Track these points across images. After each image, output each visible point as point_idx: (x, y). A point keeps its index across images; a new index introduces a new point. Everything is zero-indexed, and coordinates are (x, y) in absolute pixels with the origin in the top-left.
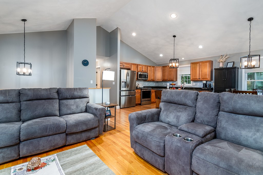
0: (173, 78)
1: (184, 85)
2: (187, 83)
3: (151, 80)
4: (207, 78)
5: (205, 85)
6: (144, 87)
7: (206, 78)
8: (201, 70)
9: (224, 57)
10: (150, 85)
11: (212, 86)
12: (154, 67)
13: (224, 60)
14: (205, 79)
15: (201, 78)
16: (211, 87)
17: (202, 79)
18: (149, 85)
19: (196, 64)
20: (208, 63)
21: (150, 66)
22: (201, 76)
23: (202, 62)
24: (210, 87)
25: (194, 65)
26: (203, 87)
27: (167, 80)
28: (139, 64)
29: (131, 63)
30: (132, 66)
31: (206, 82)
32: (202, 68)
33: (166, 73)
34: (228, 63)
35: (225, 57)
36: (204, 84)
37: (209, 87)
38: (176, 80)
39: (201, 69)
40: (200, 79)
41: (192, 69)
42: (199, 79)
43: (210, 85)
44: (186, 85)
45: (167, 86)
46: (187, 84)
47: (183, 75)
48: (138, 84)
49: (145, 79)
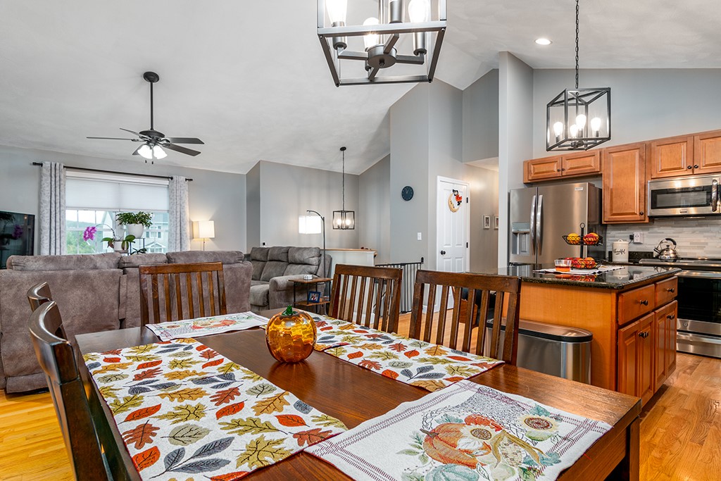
48: (667, 239)
49: (711, 212)
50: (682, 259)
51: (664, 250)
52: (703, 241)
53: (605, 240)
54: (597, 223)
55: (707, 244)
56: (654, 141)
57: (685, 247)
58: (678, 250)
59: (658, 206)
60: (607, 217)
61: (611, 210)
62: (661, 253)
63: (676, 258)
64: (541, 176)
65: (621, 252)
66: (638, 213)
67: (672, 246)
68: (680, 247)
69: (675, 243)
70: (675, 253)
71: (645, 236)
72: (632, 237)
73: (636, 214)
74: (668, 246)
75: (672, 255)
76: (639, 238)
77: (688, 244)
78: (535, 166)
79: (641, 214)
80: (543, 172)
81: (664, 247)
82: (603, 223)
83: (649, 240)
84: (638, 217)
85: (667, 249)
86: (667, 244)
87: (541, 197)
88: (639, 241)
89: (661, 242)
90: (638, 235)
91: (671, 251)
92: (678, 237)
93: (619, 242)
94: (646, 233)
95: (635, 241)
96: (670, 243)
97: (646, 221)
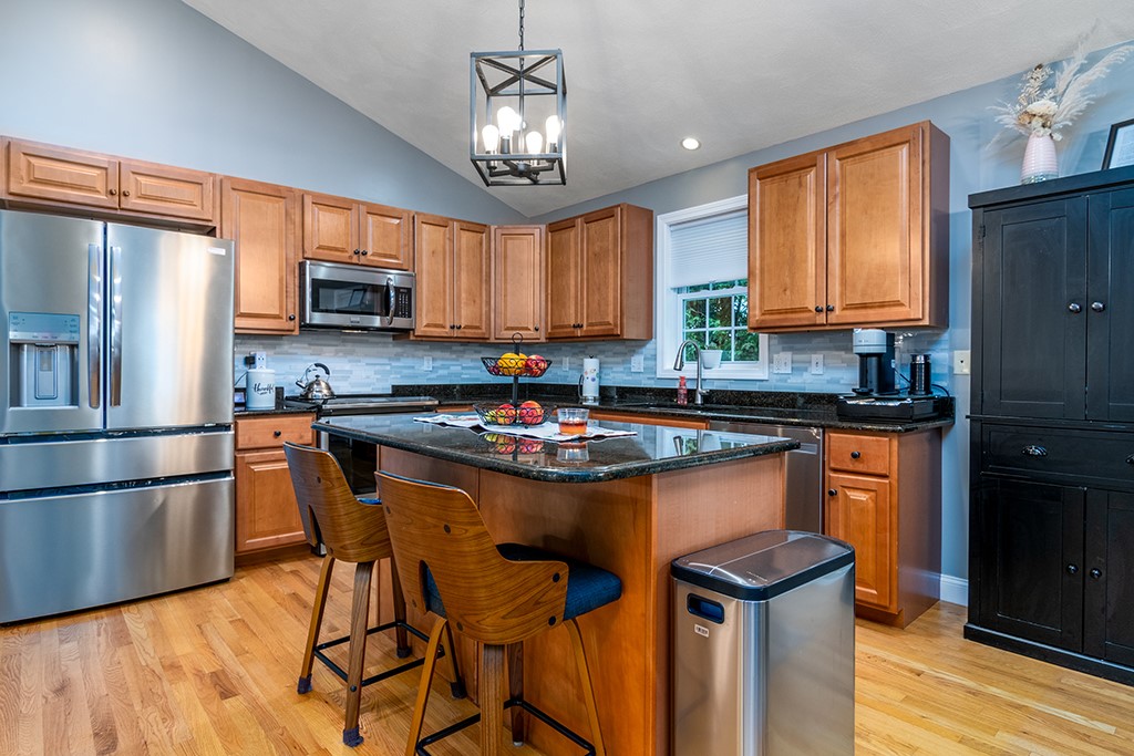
0: (615, 317)
1: (706, 374)
2: (725, 358)
3: (456, 333)
4: (898, 304)
5: (877, 371)
6: (398, 391)
7: (882, 305)
8: (843, 223)
9: (1069, 69)
10: (458, 375)
11: (940, 376)
12: (480, 228)
13: (1067, 101)
14: (872, 315)
15: (836, 303)
16: (937, 394)
17: (851, 316)
18: (450, 375)
19: (793, 180)
20: (904, 150)
21: (443, 224)
22: (844, 283)
23: (850, 151)
24: (928, 390)
25: (773, 186)
26: (861, 395)
27: (579, 333)
28: (314, 195)
29: (221, 171)
30: (234, 198)
31: (891, 339)
32: (843, 205)
33: (572, 273)
34: (1115, 129)
35: (1082, 70)
36: (864, 357)
37: (912, 390)
38: (650, 334)
39: (843, 213)
40: (829, 310)
41: (762, 222)
42: (821, 319)
43: (922, 374)
44: (724, 371)
45: (582, 377)
46: (727, 366)
47: (695, 289)
48: (316, 365)
49: (386, 325)
50: (341, 396)
51: (312, 384)
55: (351, 372)
58: (332, 384)
59: (321, 307)
62: (310, 387)
63: (331, 397)
64: (54, 191)
66: (285, 317)
67: (325, 376)
68: (337, 379)
69: (328, 373)
70: (329, 388)
72: (250, 361)
74: (317, 376)
75: (325, 392)
77: (338, 374)
78: (34, 161)
79: (291, 318)
80: (63, 185)
81: (312, 378)
84: (282, 324)
85: (317, 383)
86: (316, 373)
87: (117, 252)
89: (308, 370)
91: (323, 385)
92: (335, 362)
94: (271, 352)
96: (321, 372)
97: (297, 332)
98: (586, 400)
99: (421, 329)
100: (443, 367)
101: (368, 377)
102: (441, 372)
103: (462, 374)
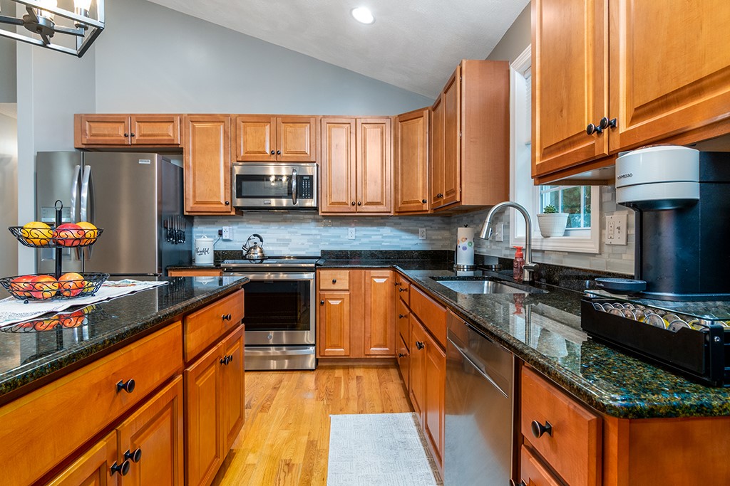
48: (255, 235)
49: (292, 205)
50: (269, 258)
51: (251, 248)
52: (287, 237)
53: (191, 236)
54: (178, 213)
55: (290, 240)
56: (240, 115)
57: (273, 244)
58: (264, 248)
59: (243, 195)
60: (189, 206)
61: (194, 196)
62: (249, 251)
63: (263, 258)
64: (100, 139)
65: (205, 251)
66: (224, 203)
67: (259, 243)
69: (262, 240)
70: (261, 252)
71: (235, 231)
72: (220, 233)
73: (222, 204)
74: (255, 243)
75: (259, 254)
76: (228, 234)
77: (275, 241)
78: (92, 124)
79: (227, 204)
80: (105, 135)
81: (252, 244)
82: (186, 213)
83: (237, 236)
84: (223, 208)
85: (255, 248)
86: (254, 241)
87: (88, 168)
88: (227, 238)
89: (249, 239)
90: (228, 231)
91: (258, 249)
92: (265, 233)
93: (202, 239)
94: (235, 227)
95: (224, 238)
96: (257, 239)
97: (233, 213)
98: (459, 268)
99: (325, 207)
100: (365, 236)
101: (303, 244)
102: (364, 240)
103: (383, 242)
